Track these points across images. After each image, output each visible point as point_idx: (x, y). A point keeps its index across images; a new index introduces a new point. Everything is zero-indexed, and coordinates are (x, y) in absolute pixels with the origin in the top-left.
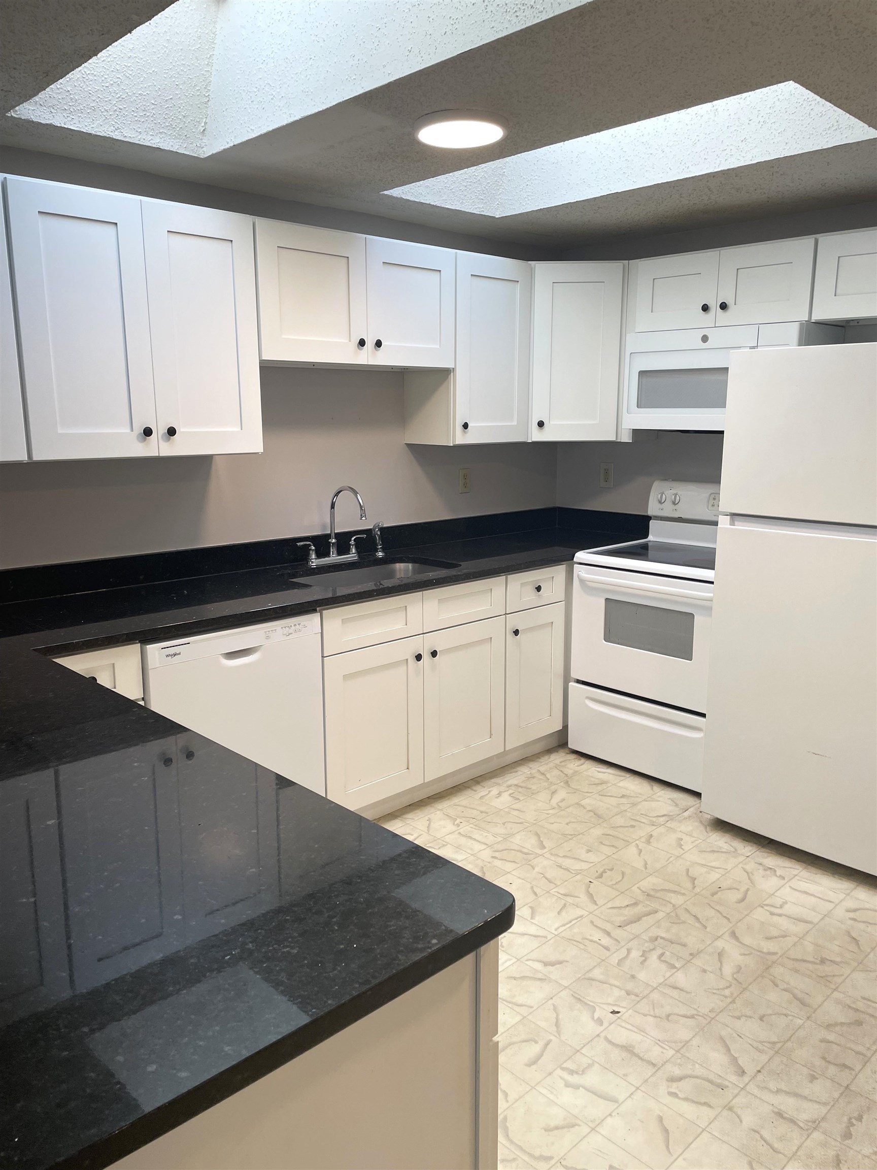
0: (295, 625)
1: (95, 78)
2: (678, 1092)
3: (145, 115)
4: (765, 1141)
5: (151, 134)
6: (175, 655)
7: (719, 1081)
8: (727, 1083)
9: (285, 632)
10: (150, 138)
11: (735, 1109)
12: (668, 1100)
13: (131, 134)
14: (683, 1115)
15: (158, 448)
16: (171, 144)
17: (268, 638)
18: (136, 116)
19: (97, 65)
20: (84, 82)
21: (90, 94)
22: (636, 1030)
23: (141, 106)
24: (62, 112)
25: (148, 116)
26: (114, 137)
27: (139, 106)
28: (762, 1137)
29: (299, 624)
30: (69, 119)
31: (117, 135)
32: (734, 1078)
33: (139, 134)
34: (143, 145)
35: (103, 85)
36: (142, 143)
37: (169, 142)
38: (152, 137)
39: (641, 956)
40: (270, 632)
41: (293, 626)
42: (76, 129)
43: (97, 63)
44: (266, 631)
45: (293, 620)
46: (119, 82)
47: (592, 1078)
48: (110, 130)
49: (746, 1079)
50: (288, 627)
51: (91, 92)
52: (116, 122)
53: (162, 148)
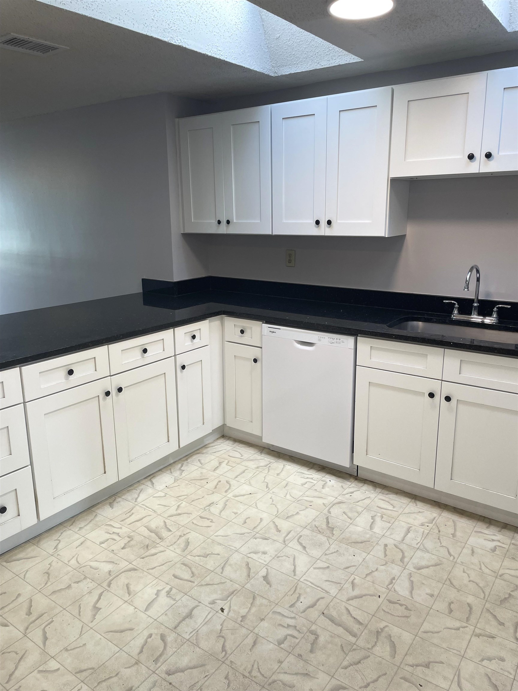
0: (337, 339)
1: (303, 42)
2: (151, 638)
3: (329, 50)
4: (108, 678)
5: (334, 59)
6: (273, 332)
7: (161, 660)
8: (159, 664)
9: (330, 341)
10: (334, 61)
11: (136, 666)
12: (146, 633)
13: (325, 63)
14: (133, 640)
15: (324, 231)
16: (346, 59)
17: (320, 340)
18: (325, 53)
19: (302, 36)
20: (299, 47)
21: (303, 51)
22: (206, 620)
23: (326, 46)
24: (294, 65)
25: (331, 50)
26: (317, 68)
27: (325, 46)
28: (111, 677)
29: (340, 339)
30: (297, 67)
31: (319, 67)
32: (164, 668)
33: (328, 61)
34: (331, 67)
35: (307, 44)
36: (331, 66)
37: (344, 59)
38: (335, 60)
39: (288, 625)
40: (322, 338)
41: (335, 339)
42: (300, 71)
43: (302, 34)
44: (319, 336)
45: (337, 336)
46: (313, 39)
47: (163, 600)
48: (315, 65)
49: (164, 675)
50: (332, 338)
51: (303, 50)
52: (317, 60)
53: (341, 64)
